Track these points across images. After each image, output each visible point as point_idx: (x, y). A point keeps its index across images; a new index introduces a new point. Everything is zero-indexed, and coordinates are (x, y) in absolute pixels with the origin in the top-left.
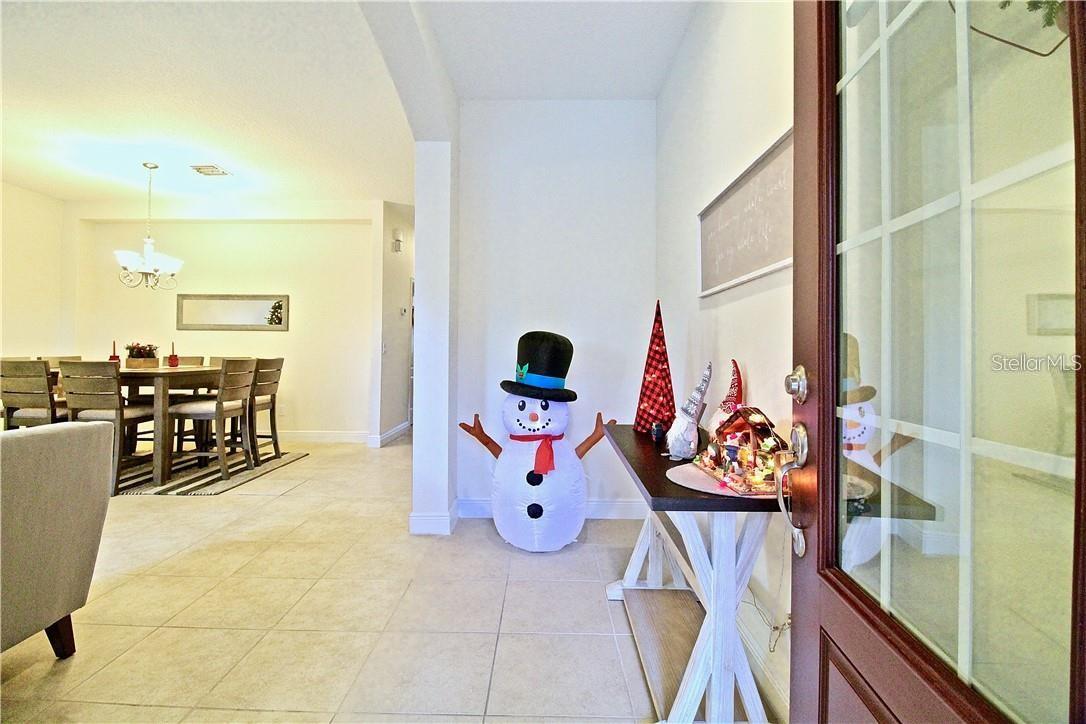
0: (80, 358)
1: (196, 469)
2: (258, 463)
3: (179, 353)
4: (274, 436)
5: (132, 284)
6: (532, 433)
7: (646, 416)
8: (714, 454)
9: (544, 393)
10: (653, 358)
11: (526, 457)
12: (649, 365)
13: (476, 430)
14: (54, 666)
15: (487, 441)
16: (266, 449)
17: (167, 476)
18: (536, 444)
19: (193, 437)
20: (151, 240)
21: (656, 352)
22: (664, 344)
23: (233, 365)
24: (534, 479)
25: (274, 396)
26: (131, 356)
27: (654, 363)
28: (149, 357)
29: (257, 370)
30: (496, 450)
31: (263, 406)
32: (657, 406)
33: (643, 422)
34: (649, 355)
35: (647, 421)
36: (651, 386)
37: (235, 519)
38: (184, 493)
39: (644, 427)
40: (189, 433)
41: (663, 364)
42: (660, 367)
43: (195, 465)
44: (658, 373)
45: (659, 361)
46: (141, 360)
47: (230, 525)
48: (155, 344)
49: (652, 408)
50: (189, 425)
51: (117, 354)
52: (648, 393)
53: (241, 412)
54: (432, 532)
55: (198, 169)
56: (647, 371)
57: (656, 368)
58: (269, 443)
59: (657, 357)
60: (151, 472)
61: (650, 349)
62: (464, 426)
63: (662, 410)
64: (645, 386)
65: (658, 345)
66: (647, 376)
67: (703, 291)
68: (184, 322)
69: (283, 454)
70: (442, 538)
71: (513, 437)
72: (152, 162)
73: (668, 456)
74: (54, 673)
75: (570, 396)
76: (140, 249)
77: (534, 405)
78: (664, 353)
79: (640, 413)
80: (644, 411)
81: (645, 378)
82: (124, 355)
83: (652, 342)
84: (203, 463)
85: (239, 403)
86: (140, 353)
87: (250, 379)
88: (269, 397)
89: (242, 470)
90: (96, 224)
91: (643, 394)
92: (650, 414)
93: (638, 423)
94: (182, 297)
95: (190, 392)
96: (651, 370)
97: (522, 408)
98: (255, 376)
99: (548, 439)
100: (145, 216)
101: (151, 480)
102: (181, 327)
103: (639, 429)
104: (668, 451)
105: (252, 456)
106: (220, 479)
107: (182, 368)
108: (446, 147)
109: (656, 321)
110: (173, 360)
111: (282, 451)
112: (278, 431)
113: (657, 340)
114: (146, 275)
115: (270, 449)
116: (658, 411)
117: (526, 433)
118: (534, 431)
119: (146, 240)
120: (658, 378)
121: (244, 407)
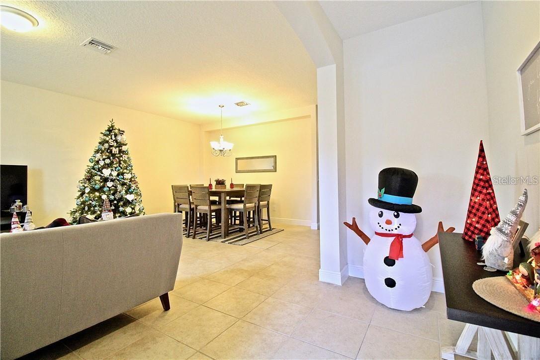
0: (203, 185)
1: (239, 232)
2: (261, 233)
3: (234, 183)
4: (269, 220)
5: (217, 155)
6: (387, 232)
7: (472, 229)
8: (526, 273)
9: (395, 207)
10: (478, 185)
11: (384, 247)
12: (474, 190)
13: (354, 227)
14: (162, 313)
15: (361, 234)
16: (265, 226)
17: (227, 234)
18: (392, 239)
19: (238, 218)
20: (223, 136)
21: (480, 180)
22: (488, 174)
23: (250, 187)
24: (389, 262)
25: (268, 202)
26: (217, 184)
27: (479, 189)
28: (222, 184)
29: (260, 190)
30: (366, 240)
31: (264, 206)
32: (482, 222)
33: (470, 233)
34: (474, 183)
35: (473, 232)
36: (476, 206)
37: (245, 258)
38: (231, 243)
39: (470, 237)
40: (238, 217)
41: (487, 189)
42: (484, 191)
43: (238, 231)
44: (482, 196)
45: (483, 187)
46: (220, 185)
47: (242, 260)
48: (224, 180)
49: (478, 222)
50: (238, 214)
51: (211, 184)
52: (474, 211)
53: (254, 209)
54: (331, 282)
55: (237, 104)
56: (473, 195)
57: (480, 192)
58: (267, 224)
59: (482, 184)
60: (220, 233)
61: (475, 178)
62: (346, 224)
63: (487, 225)
64: (471, 207)
65: (482, 174)
66: (473, 198)
67: (526, 130)
68: (238, 169)
69: (273, 229)
70: (336, 287)
71: (377, 233)
72: (222, 105)
73: (483, 266)
74: (161, 317)
75: (416, 210)
76: (218, 140)
77: (389, 214)
78: (488, 181)
79: (468, 226)
80: (471, 225)
81: (471, 200)
82: (214, 184)
83: (477, 173)
84: (241, 230)
85: (253, 205)
86: (220, 183)
87: (257, 194)
88: (266, 202)
89: (255, 235)
90: (210, 132)
91: (470, 212)
92: (476, 228)
93: (466, 234)
94: (237, 159)
95: (239, 199)
96: (477, 193)
97: (381, 215)
98: (260, 193)
99: (399, 238)
100: (220, 128)
101: (220, 236)
102: (237, 172)
103: (467, 238)
104: (484, 262)
105: (259, 229)
106: (245, 238)
107: (235, 189)
108: (333, 67)
109: (480, 156)
110: (232, 185)
111: (272, 228)
112: (271, 218)
113: (481, 171)
114: (220, 151)
115: (268, 226)
116: (484, 226)
117: (384, 231)
118: (389, 231)
119: (221, 136)
120: (483, 200)
121: (255, 206)
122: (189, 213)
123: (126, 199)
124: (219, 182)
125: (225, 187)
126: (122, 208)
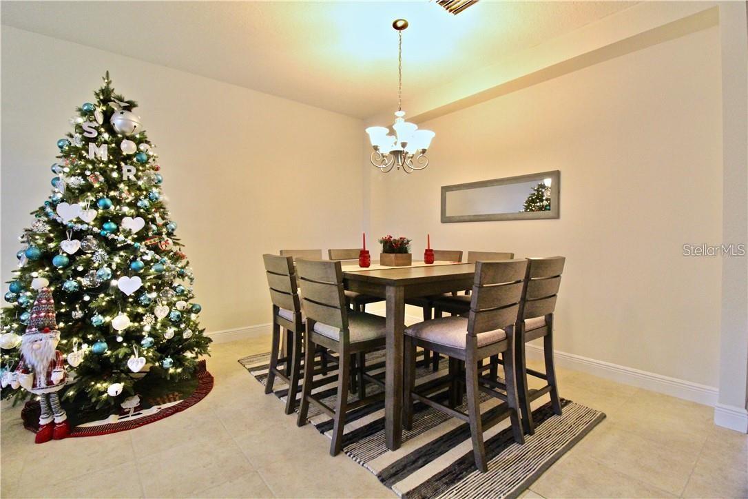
4: (550, 376)
5: (387, 169)
23: (493, 268)
25: (549, 316)
26: (384, 251)
28: (400, 252)
29: (527, 278)
31: (535, 332)
46: (393, 255)
48: (408, 237)
51: (366, 249)
53: (503, 347)
58: (543, 388)
68: (448, 215)
82: (376, 251)
85: (499, 333)
86: (396, 248)
87: (516, 294)
88: (543, 317)
94: (445, 189)
98: (525, 288)
102: (445, 220)
111: (561, 401)
114: (397, 154)
119: (397, 113)
121: (508, 337)
122: (294, 334)
123: (117, 290)
124: (391, 246)
125: (408, 261)
126: (100, 317)
